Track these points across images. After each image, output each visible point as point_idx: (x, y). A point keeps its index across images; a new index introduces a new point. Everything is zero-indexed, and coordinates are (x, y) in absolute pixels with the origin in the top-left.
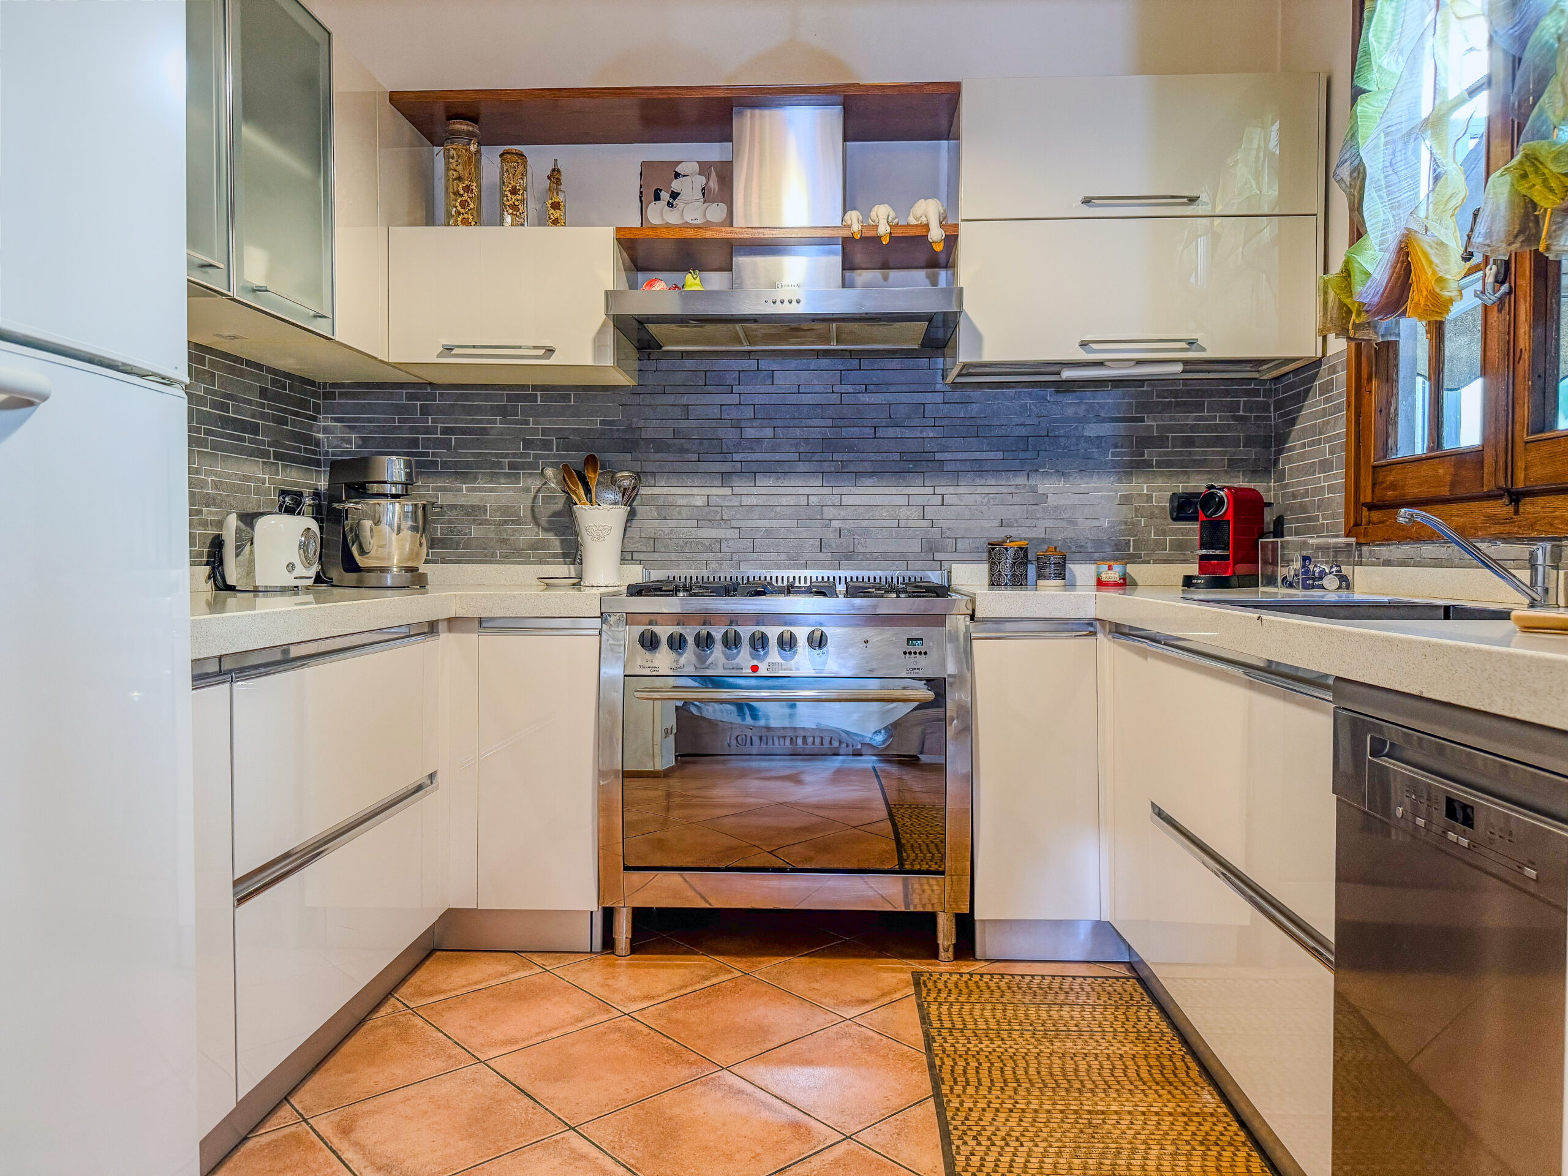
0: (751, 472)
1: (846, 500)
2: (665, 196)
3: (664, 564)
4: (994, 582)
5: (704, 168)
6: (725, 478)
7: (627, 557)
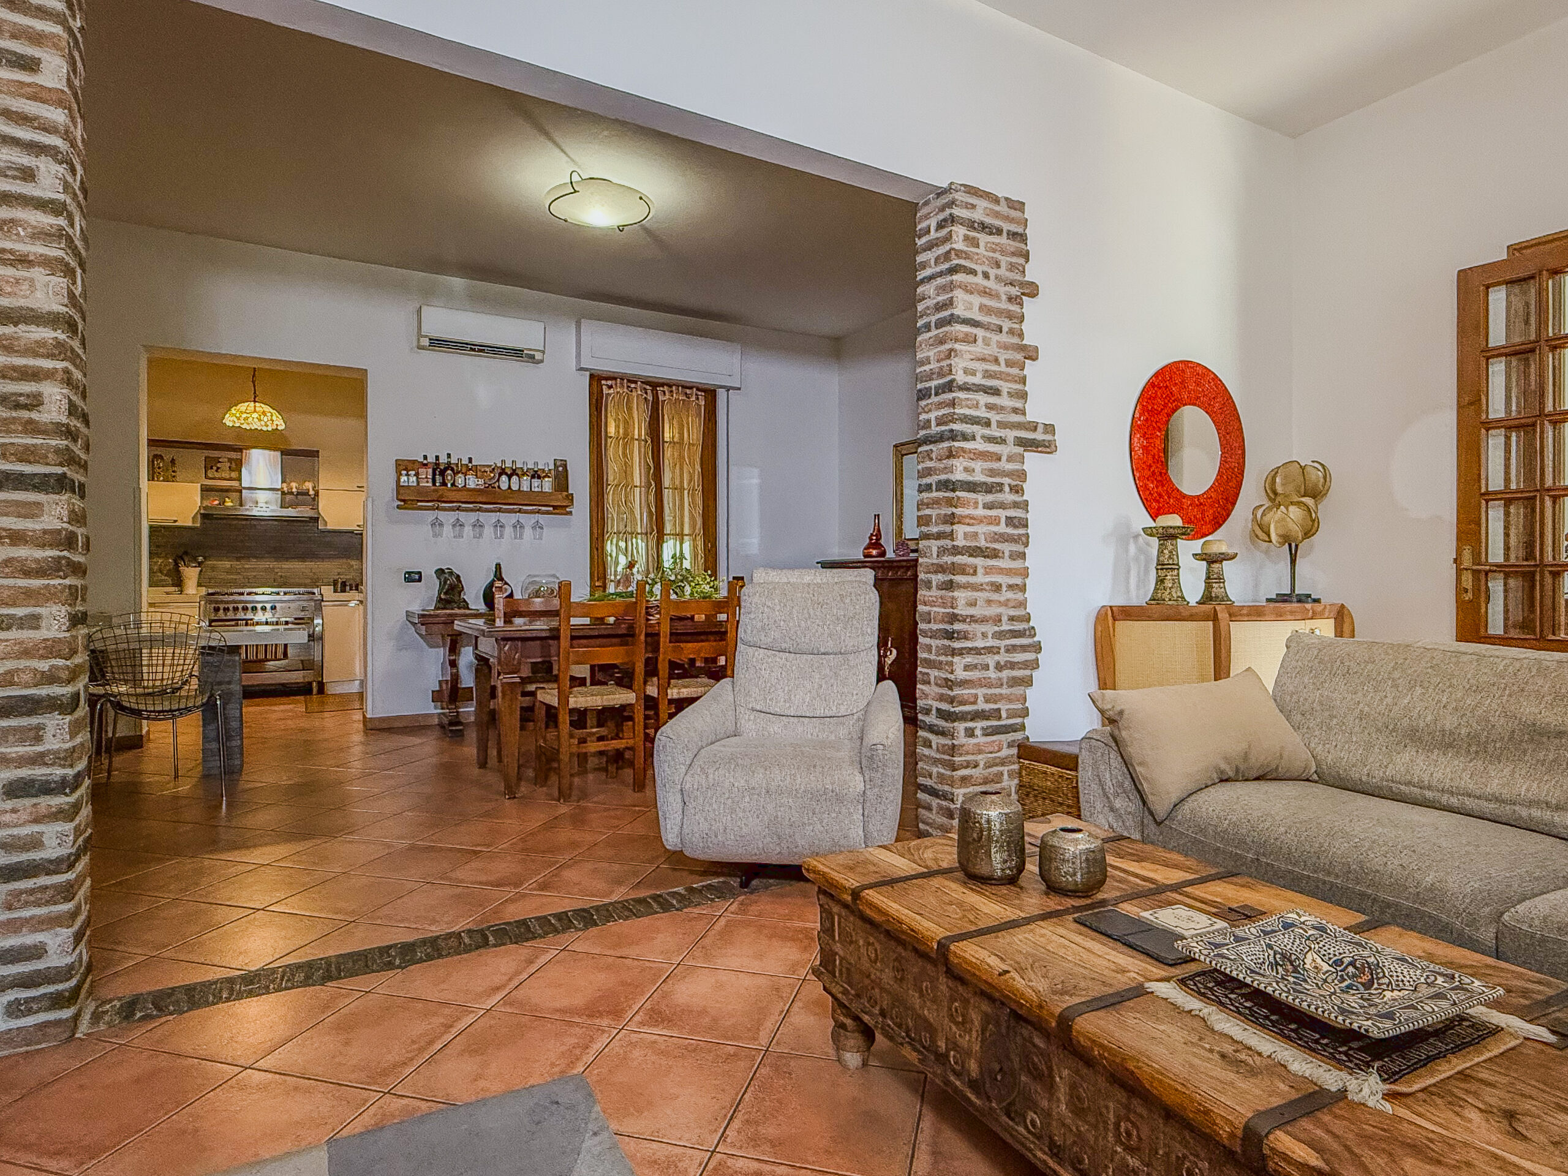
0: (248, 557)
1: (284, 566)
2: (215, 468)
3: (214, 587)
4: (335, 591)
5: (230, 460)
6: (238, 559)
7: (199, 585)
